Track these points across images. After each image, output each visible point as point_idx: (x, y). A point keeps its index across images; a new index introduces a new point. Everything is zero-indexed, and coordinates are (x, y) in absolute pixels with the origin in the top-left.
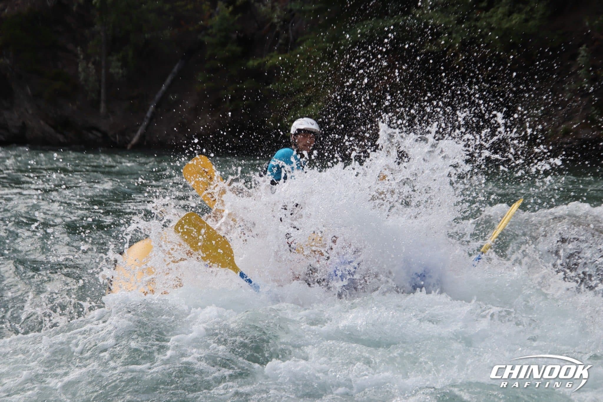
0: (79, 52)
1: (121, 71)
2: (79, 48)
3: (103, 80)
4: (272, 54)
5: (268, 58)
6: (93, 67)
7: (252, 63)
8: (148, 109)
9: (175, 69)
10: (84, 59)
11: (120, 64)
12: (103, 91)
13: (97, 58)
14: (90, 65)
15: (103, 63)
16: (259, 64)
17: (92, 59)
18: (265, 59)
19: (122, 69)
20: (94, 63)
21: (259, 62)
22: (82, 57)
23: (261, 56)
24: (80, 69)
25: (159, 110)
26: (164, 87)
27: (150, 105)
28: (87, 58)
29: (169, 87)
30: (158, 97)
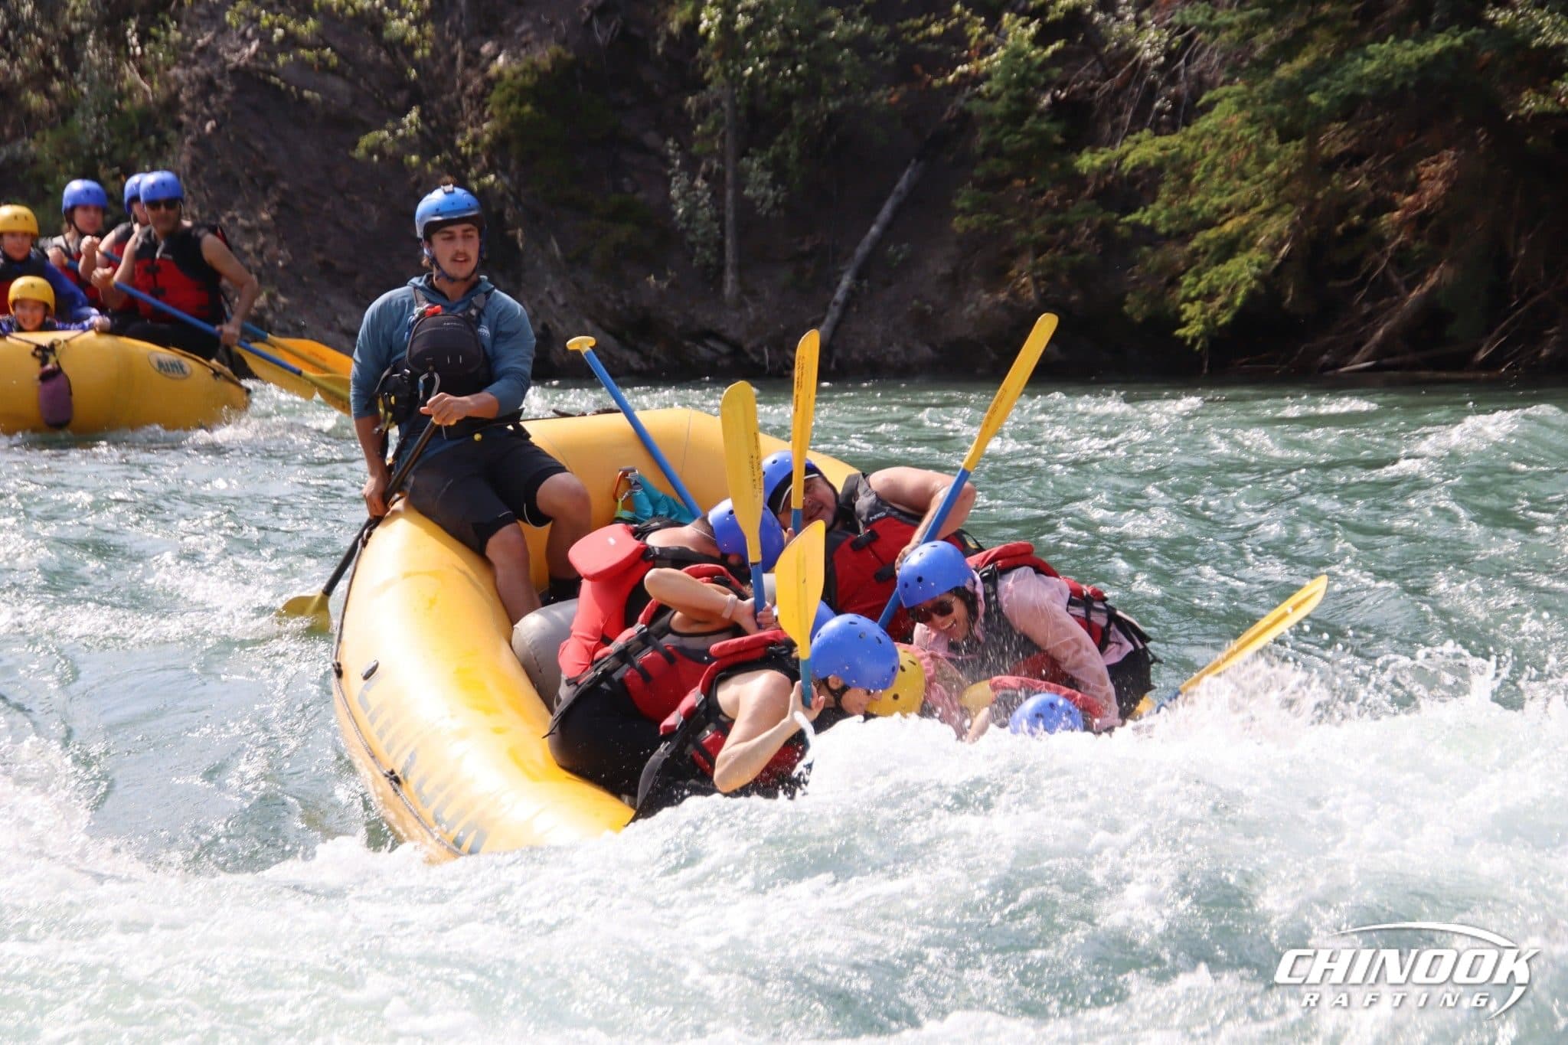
0: (671, 152)
1: (771, 193)
2: (670, 143)
3: (730, 216)
4: (1136, 137)
5: (1127, 146)
6: (705, 185)
7: (1087, 161)
8: (838, 283)
9: (902, 184)
10: (683, 167)
11: (769, 176)
12: (728, 242)
13: (716, 165)
14: (699, 183)
15: (729, 176)
16: (1104, 162)
17: (703, 167)
18: (1119, 150)
19: (775, 189)
20: (705, 178)
21: (1104, 157)
22: (678, 162)
23: (1111, 143)
24: (674, 193)
25: (865, 283)
26: (874, 230)
27: (842, 273)
28: (691, 165)
29: (888, 227)
30: (861, 251)
